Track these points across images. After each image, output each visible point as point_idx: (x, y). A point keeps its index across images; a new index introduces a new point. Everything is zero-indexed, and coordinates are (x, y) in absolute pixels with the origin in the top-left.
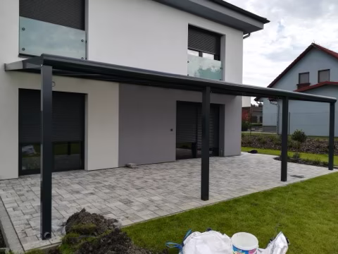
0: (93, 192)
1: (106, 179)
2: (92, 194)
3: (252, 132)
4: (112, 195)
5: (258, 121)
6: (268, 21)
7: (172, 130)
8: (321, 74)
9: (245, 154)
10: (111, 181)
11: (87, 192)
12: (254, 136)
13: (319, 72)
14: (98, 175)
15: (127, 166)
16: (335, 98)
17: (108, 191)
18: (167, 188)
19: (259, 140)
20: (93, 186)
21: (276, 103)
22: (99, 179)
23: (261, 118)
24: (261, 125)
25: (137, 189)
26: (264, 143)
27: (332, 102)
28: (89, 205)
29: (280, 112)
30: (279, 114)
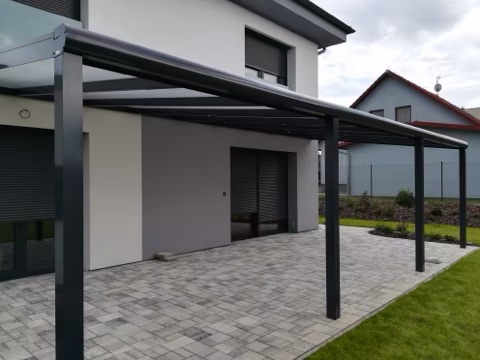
0: (120, 316)
1: (132, 286)
2: (120, 320)
4: (162, 320)
6: (353, 31)
7: (224, 194)
8: (399, 111)
10: (142, 289)
11: (109, 318)
13: (396, 109)
14: (112, 279)
15: (158, 258)
16: (465, 143)
17: (148, 312)
18: (251, 297)
20: (116, 303)
21: (345, 151)
22: (119, 285)
25: (199, 304)
27: (462, 149)
28: (127, 348)
29: (352, 164)
30: (350, 167)
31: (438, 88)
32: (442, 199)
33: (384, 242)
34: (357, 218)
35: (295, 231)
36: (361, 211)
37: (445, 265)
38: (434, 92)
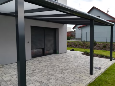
3: (72, 41)
5: (74, 36)
9: (69, 51)
12: (73, 42)
16: (113, 24)
19: (75, 44)
21: (81, 29)
23: (75, 35)
24: (75, 38)
26: (77, 45)
27: (112, 26)
29: (83, 32)
30: (82, 33)
31: (108, 12)
32: (107, 42)
33: (85, 58)
34: (81, 48)
35: (58, 53)
36: (82, 46)
37: (102, 71)
38: (107, 13)
